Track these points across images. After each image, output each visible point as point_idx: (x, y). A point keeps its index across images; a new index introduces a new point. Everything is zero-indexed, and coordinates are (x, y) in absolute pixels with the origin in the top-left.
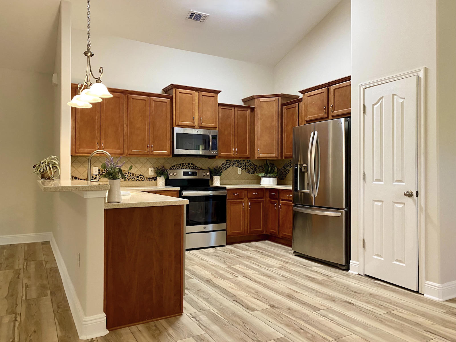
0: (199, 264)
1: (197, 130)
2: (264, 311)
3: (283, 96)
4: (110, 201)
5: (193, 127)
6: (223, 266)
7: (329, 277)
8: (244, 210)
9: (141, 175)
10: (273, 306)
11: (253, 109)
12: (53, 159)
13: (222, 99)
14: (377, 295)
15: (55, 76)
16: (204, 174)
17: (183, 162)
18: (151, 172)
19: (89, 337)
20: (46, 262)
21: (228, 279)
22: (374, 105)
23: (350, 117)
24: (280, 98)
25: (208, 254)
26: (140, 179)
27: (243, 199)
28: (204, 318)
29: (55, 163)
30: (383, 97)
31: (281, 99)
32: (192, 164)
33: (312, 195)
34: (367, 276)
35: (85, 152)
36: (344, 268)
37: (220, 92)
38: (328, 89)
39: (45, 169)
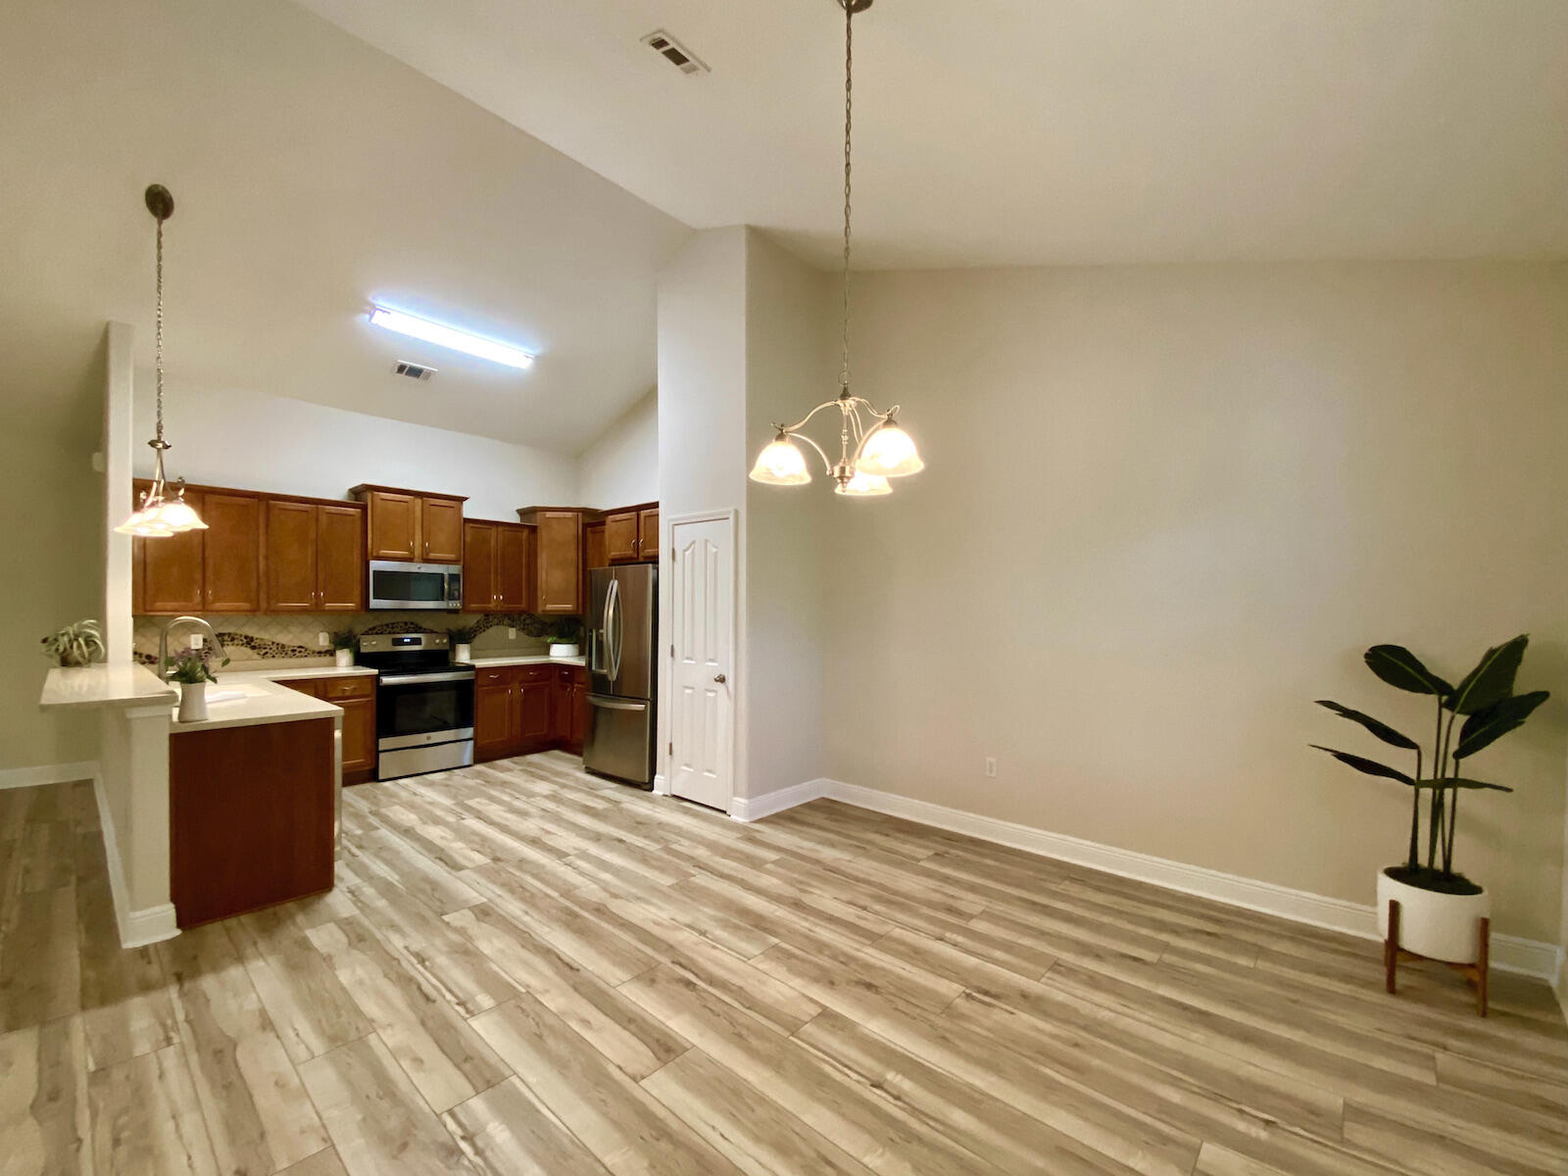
0: (403, 804)
1: (419, 565)
2: (480, 870)
3: (586, 511)
4: (183, 720)
5: (410, 560)
6: (448, 802)
7: (617, 803)
8: (511, 702)
9: (300, 647)
10: (496, 859)
11: (533, 530)
12: (87, 627)
13: (469, 511)
14: (668, 825)
15: (96, 457)
16: (438, 641)
17: (392, 621)
18: (323, 641)
19: (139, 943)
20: (78, 823)
21: (446, 824)
22: (685, 551)
23: (658, 563)
24: (580, 514)
25: (431, 784)
26: (298, 654)
27: (509, 684)
28: (369, 891)
29: (92, 636)
30: (693, 542)
31: (583, 515)
32: (412, 623)
33: (610, 678)
34: (674, 796)
35: (169, 608)
36: (648, 787)
37: (467, 499)
38: (638, 515)
39: (68, 646)
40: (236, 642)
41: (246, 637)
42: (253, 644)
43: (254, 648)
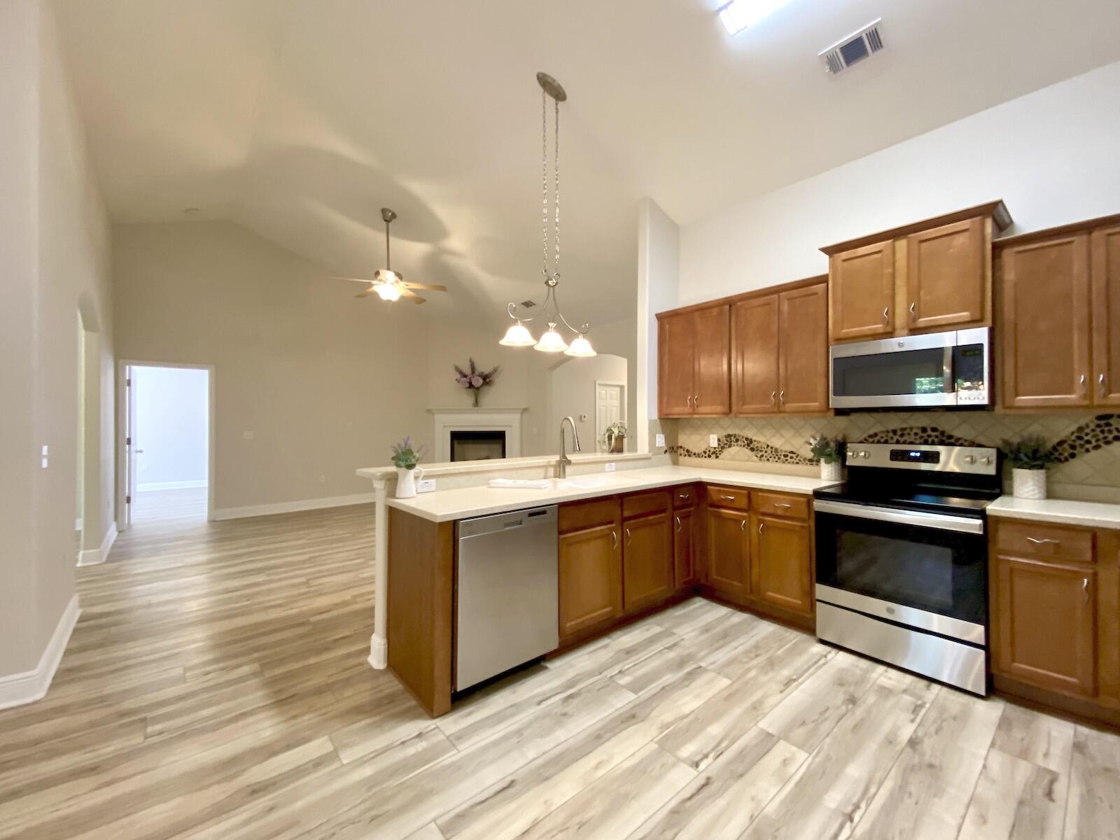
1: (903, 340)
5: (887, 335)
32: (934, 430)
35: (674, 412)
40: (739, 443)
41: (747, 439)
42: (752, 446)
43: (752, 449)
